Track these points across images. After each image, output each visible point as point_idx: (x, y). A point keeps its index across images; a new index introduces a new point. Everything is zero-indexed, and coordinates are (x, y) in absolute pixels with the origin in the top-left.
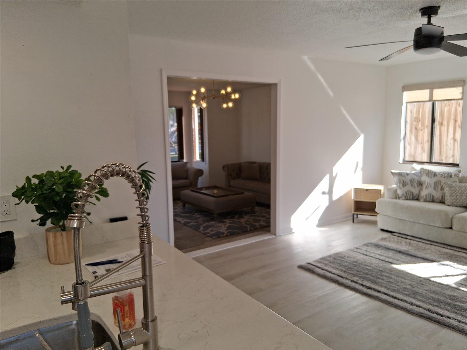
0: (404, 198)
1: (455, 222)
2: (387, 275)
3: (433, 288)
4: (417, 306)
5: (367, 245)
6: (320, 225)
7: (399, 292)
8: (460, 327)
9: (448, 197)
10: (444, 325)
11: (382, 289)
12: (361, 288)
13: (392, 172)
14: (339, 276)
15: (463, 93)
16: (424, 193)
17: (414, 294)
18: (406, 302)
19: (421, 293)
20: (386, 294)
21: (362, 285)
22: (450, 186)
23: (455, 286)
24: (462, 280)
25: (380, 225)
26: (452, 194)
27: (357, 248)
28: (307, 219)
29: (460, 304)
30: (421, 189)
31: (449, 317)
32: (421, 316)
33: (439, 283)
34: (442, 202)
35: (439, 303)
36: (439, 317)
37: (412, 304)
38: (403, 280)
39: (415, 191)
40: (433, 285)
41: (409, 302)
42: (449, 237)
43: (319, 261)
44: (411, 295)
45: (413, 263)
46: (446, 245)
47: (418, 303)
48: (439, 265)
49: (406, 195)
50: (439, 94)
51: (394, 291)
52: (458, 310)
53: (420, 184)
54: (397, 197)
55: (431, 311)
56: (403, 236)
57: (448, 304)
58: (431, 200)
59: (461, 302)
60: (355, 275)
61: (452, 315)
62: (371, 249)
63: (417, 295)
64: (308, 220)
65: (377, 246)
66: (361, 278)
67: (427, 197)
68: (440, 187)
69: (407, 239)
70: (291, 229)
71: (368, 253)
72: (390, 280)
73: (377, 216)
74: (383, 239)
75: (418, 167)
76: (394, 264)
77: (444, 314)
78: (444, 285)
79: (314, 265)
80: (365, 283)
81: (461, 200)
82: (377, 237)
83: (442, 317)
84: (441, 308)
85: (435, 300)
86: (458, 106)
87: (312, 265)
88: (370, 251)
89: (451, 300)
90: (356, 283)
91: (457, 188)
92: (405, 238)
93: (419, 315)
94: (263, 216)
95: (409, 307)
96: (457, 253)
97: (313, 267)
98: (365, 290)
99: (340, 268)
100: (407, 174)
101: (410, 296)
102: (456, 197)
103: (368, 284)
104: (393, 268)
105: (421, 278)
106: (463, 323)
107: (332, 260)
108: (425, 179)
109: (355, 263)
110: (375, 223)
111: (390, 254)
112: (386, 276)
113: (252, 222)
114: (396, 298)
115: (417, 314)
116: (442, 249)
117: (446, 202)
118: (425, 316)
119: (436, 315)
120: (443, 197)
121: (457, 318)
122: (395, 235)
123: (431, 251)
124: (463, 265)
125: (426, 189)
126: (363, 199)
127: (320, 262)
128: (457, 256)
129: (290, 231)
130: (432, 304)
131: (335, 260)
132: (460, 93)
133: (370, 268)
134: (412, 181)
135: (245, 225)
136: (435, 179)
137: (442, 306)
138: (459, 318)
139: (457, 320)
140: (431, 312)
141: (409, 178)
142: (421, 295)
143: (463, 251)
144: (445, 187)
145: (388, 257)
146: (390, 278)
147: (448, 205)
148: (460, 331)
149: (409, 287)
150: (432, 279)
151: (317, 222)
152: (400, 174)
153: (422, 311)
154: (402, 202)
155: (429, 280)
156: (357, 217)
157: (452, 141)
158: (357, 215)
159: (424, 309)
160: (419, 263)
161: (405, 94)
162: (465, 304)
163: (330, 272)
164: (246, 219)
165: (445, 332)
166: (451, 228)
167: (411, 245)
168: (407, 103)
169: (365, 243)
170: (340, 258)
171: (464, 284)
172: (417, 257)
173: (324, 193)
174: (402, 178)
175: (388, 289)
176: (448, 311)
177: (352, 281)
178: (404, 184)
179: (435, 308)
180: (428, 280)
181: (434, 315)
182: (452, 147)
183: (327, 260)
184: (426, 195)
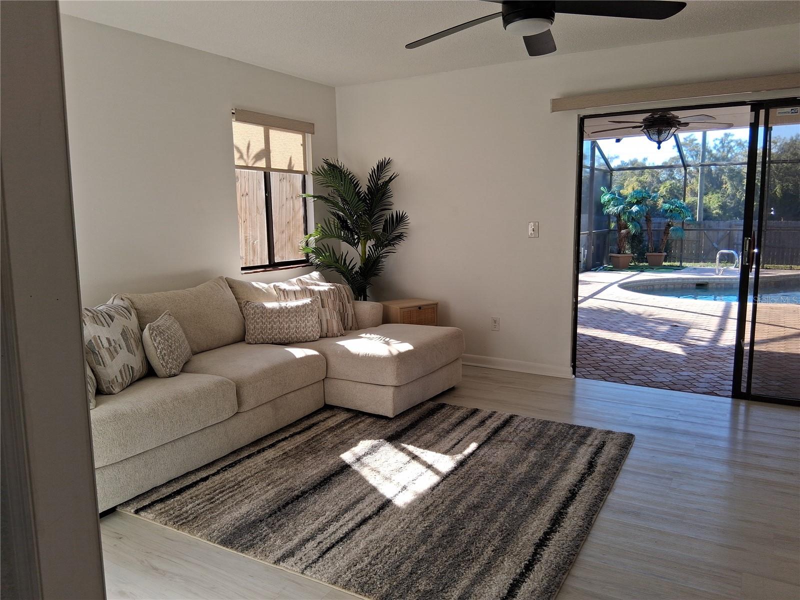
34: (150, 373)
166: (239, 411)
184: (120, 371)
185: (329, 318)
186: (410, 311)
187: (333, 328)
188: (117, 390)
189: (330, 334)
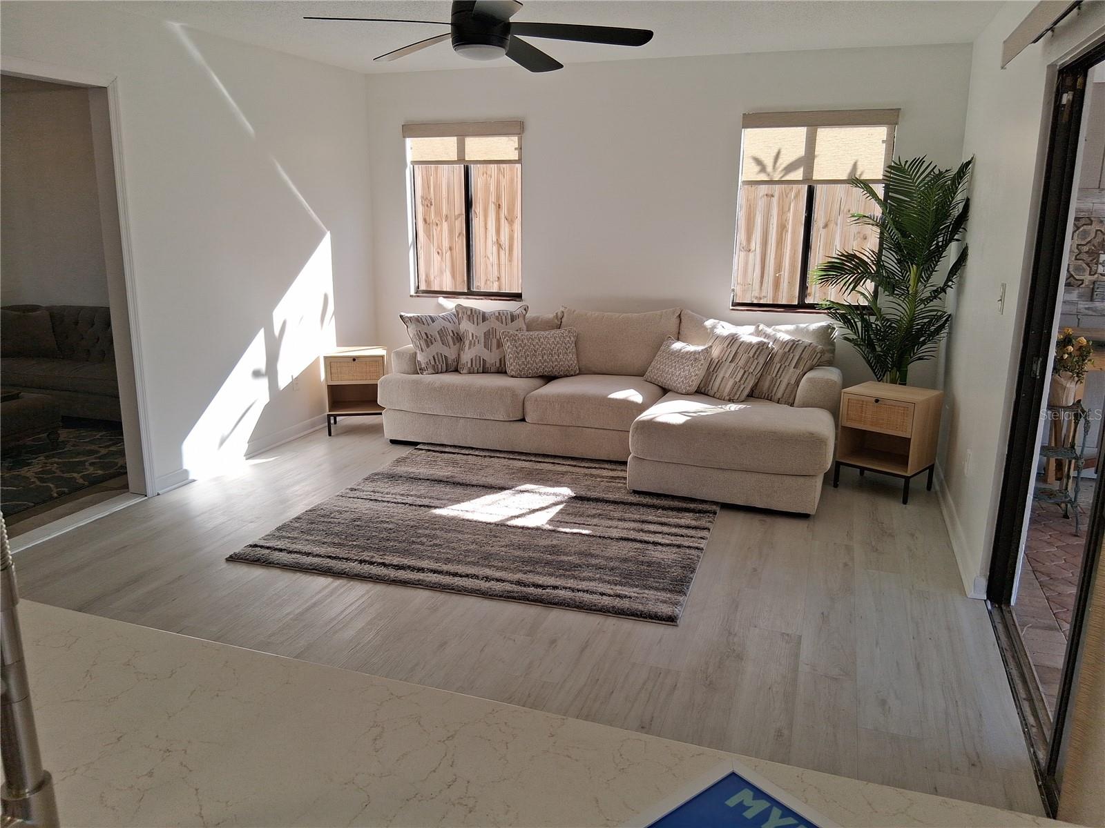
0: (430, 370)
1: (529, 406)
2: (427, 532)
3: (516, 539)
4: (498, 580)
5: (371, 478)
6: (251, 454)
7: (459, 562)
8: (577, 599)
9: (511, 360)
10: (551, 603)
11: (425, 564)
12: (382, 571)
13: (401, 316)
14: (330, 557)
15: (520, 149)
16: (467, 356)
17: (486, 559)
18: (477, 577)
19: (497, 554)
20: (435, 572)
21: (384, 565)
22: (513, 339)
23: (550, 527)
24: (558, 513)
25: (389, 433)
26: (518, 354)
27: (352, 490)
28: (222, 442)
29: (565, 558)
30: (461, 349)
31: (555, 588)
32: (508, 597)
33: (523, 528)
34: (501, 371)
35: (532, 564)
36: (539, 590)
37: (487, 579)
38: (460, 536)
39: (450, 353)
40: (514, 533)
41: (481, 577)
42: (523, 437)
43: (277, 534)
44: (481, 562)
45: (470, 500)
46: (516, 454)
47: (498, 574)
48: (514, 494)
49: (435, 363)
50: (478, 148)
51: (448, 561)
52: (566, 570)
53: (459, 338)
54: (417, 369)
55: (523, 583)
56: (437, 448)
57: (548, 563)
58: (481, 369)
59: (566, 554)
60: (365, 549)
61: (559, 582)
62: (383, 487)
63: (492, 560)
64: (224, 444)
65: (392, 477)
66: (378, 550)
67: (474, 362)
68: (495, 341)
69: (445, 452)
70: (186, 472)
71: (379, 497)
72: (435, 542)
73: (381, 414)
74: (399, 461)
75: (450, 304)
76: (436, 507)
77: (545, 584)
78: (532, 529)
79: (268, 548)
80: (389, 559)
81: (535, 365)
82: (388, 459)
83: (545, 589)
84: (538, 573)
85: (525, 561)
86: (501, 177)
87: (262, 547)
88: (382, 490)
89: (551, 555)
90: (372, 563)
91: (526, 341)
92: (442, 452)
93: (505, 597)
94: (91, 453)
95: (484, 585)
96: (539, 466)
97: (267, 551)
98: (392, 573)
99: (328, 540)
100: (433, 320)
101: (479, 565)
102: (526, 359)
103: (396, 560)
104: (436, 516)
105: (490, 524)
106: (578, 591)
107: (305, 526)
108: (466, 326)
109: (358, 523)
110: (377, 429)
111: (422, 489)
112: (426, 536)
113: (59, 473)
114: (455, 575)
115: (500, 596)
116: (511, 461)
117: (508, 371)
118: (516, 595)
119: (533, 588)
120: (502, 361)
121: (569, 585)
122: (422, 450)
123: (495, 469)
124: (553, 486)
125: (469, 348)
126: (347, 379)
127: (279, 538)
128: (540, 472)
129: (184, 479)
130: (521, 571)
131: (313, 526)
132: (516, 149)
133: (390, 526)
134: (442, 333)
135: (38, 483)
136: (484, 327)
137: (540, 570)
138: (571, 583)
139: (570, 588)
140: (525, 586)
141: (437, 326)
142: (498, 557)
143: (547, 460)
144: (504, 341)
145: (419, 497)
146: (434, 537)
147: (512, 377)
148: (577, 607)
149: (473, 547)
150: (509, 523)
151: (245, 447)
152: (418, 320)
153: (508, 587)
154: (428, 378)
155: (505, 525)
156: (335, 422)
157: (495, 248)
158: (335, 416)
159: (511, 582)
160: (478, 497)
161: (409, 142)
162: (574, 557)
163: (308, 554)
164: (37, 468)
165: (555, 615)
166: (523, 420)
167: (455, 463)
168: (414, 163)
169: (366, 476)
170: (322, 519)
171: (563, 520)
172: (473, 486)
173: (257, 374)
174: (424, 329)
175: (437, 560)
176: (551, 575)
177: (361, 562)
178: (429, 340)
179: (529, 576)
180: (501, 525)
181: (531, 590)
182: (496, 262)
183: (294, 529)
184: (472, 360)
185: (727, 376)
186: (863, 401)
187: (725, 388)
188: (465, 371)
189: (717, 395)
